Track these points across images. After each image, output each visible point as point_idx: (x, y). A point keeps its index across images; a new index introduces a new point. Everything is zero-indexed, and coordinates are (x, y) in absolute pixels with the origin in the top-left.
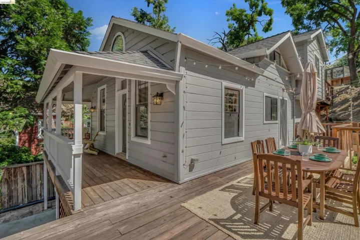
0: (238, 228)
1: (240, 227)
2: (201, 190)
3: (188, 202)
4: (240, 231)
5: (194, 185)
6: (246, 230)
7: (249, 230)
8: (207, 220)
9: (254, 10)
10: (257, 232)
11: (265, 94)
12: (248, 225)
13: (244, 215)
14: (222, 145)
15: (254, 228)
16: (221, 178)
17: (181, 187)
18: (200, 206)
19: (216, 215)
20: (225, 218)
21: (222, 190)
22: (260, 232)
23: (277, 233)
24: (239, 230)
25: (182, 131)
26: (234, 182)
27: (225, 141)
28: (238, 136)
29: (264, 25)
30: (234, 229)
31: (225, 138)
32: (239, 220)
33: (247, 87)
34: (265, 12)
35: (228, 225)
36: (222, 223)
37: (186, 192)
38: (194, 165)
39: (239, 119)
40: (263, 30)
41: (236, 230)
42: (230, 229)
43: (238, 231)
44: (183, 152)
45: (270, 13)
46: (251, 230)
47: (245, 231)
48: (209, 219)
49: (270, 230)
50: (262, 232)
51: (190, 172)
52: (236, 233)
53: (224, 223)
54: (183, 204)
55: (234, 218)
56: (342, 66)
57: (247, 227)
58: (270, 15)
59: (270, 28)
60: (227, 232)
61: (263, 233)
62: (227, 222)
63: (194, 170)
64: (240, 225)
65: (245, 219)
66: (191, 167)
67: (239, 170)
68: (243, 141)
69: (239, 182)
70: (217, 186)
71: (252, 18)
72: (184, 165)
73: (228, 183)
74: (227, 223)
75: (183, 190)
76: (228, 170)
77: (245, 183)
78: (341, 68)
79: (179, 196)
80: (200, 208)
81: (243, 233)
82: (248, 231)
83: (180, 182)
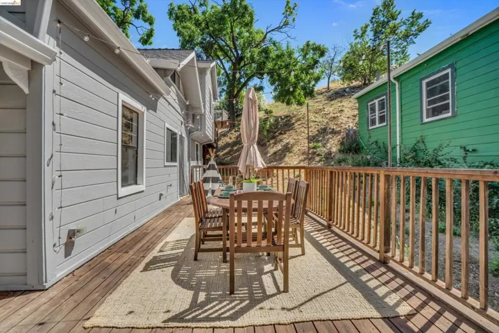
0: (217, 311)
1: (217, 308)
2: (105, 283)
3: (97, 313)
4: (223, 313)
5: (84, 280)
6: (228, 307)
7: (230, 306)
8: (162, 325)
9: (128, 6)
10: (241, 303)
11: (166, 124)
12: (225, 300)
13: (207, 290)
14: (118, 198)
15: (234, 301)
16: (127, 252)
17: (52, 293)
18: (128, 310)
19: (168, 311)
20: (187, 307)
21: (145, 269)
22: (244, 301)
23: (260, 293)
24: (220, 312)
25: (48, 174)
26: (155, 253)
27: (123, 191)
28: (136, 183)
29: (141, 33)
30: (213, 316)
31: (122, 186)
32: (209, 300)
33: (148, 109)
34: (143, 16)
35: (200, 314)
36: (190, 317)
37: (75, 297)
38: (73, 243)
39: (137, 157)
40: (140, 41)
41: (216, 314)
42: (207, 319)
43: (220, 315)
44: (52, 218)
45: (150, 21)
46: (233, 304)
47: (228, 310)
48: (164, 322)
49: (251, 293)
50: (246, 300)
51: (66, 257)
52: (219, 318)
53: (193, 315)
54: (88, 324)
55: (199, 302)
56: (220, 109)
57: (225, 303)
58: (151, 24)
59: (150, 41)
60: (208, 324)
61: (248, 302)
62: (195, 311)
63: (73, 253)
64: (214, 306)
65: (213, 295)
66: (69, 247)
67: (146, 234)
68: (143, 191)
69: (161, 251)
70: (132, 266)
71: (124, 16)
72: (54, 245)
73: (144, 257)
74: (197, 313)
75: (63, 296)
76: (128, 239)
77: (172, 249)
78: (220, 111)
79: (65, 313)
80: (131, 312)
81: (228, 314)
82: (232, 309)
83: (47, 285)
